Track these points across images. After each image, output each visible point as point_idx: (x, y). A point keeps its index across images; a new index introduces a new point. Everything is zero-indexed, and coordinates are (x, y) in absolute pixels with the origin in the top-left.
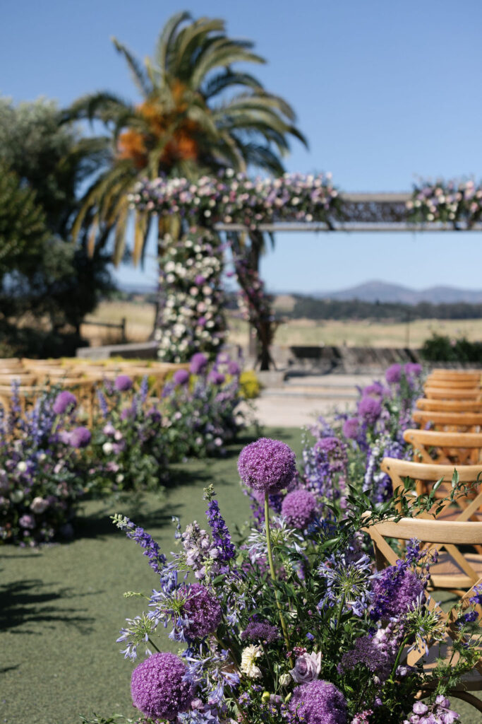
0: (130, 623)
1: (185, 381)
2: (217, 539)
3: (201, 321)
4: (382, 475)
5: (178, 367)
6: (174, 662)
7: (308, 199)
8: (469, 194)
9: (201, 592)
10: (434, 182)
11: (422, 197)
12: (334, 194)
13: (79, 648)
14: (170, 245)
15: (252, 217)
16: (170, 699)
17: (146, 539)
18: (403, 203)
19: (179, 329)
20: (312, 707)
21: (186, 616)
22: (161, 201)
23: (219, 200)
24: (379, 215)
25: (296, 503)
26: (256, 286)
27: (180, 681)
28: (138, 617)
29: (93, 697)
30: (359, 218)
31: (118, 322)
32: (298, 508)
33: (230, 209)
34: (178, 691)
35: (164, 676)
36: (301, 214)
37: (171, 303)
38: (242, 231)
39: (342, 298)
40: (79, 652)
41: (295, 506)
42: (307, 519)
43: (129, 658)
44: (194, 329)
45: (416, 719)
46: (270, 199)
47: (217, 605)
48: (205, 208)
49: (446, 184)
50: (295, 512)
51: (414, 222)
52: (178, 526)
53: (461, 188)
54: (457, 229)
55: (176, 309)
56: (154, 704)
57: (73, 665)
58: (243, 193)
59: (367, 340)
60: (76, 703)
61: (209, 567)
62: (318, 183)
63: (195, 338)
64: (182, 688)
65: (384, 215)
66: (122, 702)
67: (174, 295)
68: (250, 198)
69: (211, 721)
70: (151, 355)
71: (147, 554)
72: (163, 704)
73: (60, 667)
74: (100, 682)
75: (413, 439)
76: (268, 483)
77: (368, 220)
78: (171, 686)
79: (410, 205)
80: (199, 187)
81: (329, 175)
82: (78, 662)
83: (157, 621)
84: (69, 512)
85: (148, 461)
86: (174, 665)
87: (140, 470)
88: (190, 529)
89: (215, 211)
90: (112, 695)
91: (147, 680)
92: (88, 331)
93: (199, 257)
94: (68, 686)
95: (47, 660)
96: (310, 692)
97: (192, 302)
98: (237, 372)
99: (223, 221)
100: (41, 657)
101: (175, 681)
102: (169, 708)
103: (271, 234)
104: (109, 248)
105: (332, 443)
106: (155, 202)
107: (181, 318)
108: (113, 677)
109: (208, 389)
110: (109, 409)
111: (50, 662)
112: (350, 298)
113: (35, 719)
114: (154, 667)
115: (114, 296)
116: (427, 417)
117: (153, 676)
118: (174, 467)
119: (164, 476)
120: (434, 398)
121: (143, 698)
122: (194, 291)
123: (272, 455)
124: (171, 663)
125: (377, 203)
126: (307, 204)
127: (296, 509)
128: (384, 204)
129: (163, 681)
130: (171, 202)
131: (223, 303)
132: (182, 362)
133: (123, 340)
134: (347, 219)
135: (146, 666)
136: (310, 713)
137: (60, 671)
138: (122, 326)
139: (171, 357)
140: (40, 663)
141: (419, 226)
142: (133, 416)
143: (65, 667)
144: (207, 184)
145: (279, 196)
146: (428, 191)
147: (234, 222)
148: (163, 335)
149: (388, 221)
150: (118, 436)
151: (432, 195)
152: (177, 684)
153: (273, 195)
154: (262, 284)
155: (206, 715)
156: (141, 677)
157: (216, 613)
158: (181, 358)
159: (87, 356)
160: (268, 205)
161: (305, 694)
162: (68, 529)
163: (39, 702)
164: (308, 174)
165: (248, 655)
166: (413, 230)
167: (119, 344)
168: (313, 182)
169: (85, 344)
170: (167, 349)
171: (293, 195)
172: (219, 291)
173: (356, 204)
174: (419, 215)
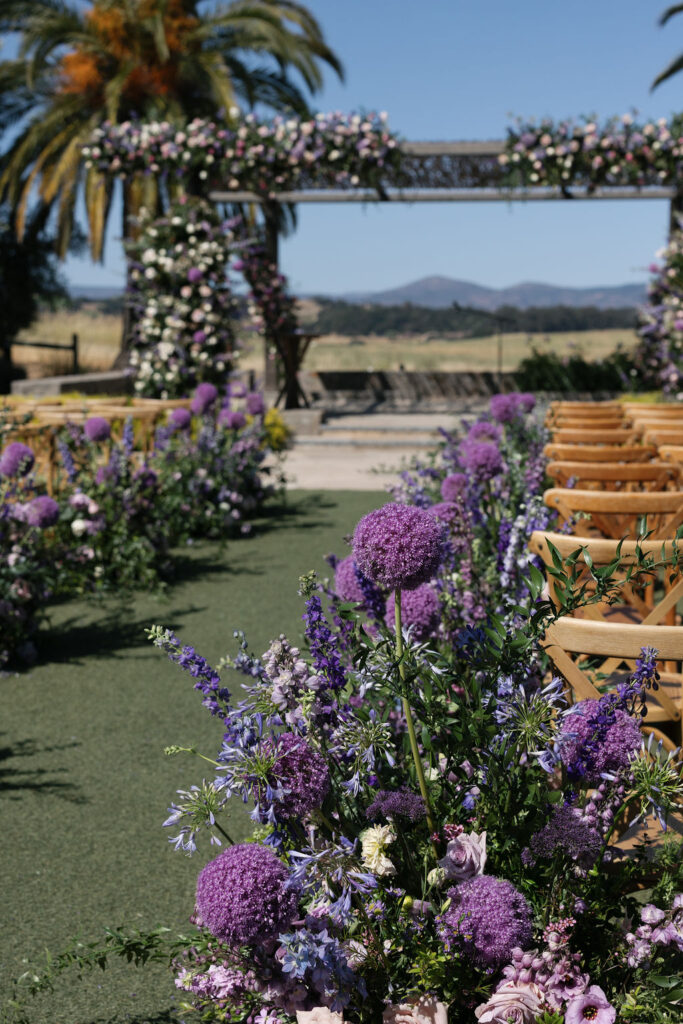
0: (182, 797)
1: (186, 426)
2: (320, 659)
3: (198, 336)
4: (530, 558)
5: (165, 403)
6: (265, 858)
7: (354, 151)
8: (589, 142)
9: (298, 745)
10: (538, 125)
11: (520, 147)
12: (392, 144)
13: (68, 829)
14: (146, 224)
15: (269, 181)
16: (262, 917)
17: (197, 663)
18: (493, 157)
19: (165, 349)
20: (481, 918)
21: (279, 783)
22: (132, 155)
23: (219, 155)
24: (455, 176)
25: (408, 604)
26: (275, 283)
27: (277, 887)
28: (194, 788)
29: (100, 905)
30: (424, 182)
31: (68, 342)
32: (411, 610)
33: (235, 169)
34: (274, 902)
35: (251, 881)
36: (341, 176)
37: (151, 311)
38: (250, 203)
39: (387, 303)
40: (70, 836)
41: (408, 608)
42: (425, 627)
43: (183, 851)
44: (188, 349)
45: (646, 931)
46: (297, 152)
47: (322, 765)
48: (201, 166)
49: (556, 127)
50: (407, 616)
51: (510, 186)
52: (243, 644)
53: (578, 133)
54: (568, 196)
55: (160, 319)
56: (236, 925)
57: (63, 855)
58: (256, 144)
59: (429, 362)
60: (75, 913)
61: (309, 706)
62: (366, 127)
63: (190, 362)
64: (279, 897)
65: (462, 175)
66: (146, 910)
67: (155, 297)
68: (266, 151)
69: (329, 945)
70: (123, 388)
71: (200, 688)
72: (250, 924)
73: (44, 860)
74: (107, 881)
75: (558, 502)
76: (404, 572)
77: (438, 184)
78: (264, 896)
79: (503, 159)
80: (189, 135)
81: (384, 115)
82: (69, 851)
83: (229, 793)
84: (30, 623)
85: (138, 543)
86: (265, 864)
87: (127, 558)
88: (276, 648)
89: (213, 170)
90: (129, 899)
91: (223, 887)
92: (22, 355)
93: (193, 240)
94: (59, 889)
95: (23, 850)
96: (475, 895)
97: (183, 308)
98: (260, 411)
99: (226, 188)
100: (12, 845)
101: (269, 887)
102: (261, 930)
103: (292, 205)
104: (51, 229)
105: (449, 511)
106: (123, 157)
107: (167, 332)
108: (126, 873)
109: (219, 437)
110: (77, 467)
111: (26, 852)
112: (400, 302)
113: (16, 942)
114: (234, 867)
115: (60, 303)
116: (569, 470)
117: (234, 881)
118: (175, 552)
119: (165, 566)
120: (564, 442)
121: (218, 916)
122: (186, 292)
123: (409, 528)
124: (261, 861)
125: (453, 157)
126: (352, 158)
127: (409, 613)
128: (464, 159)
129: (249, 889)
130: (148, 157)
131: (228, 311)
132: (170, 398)
133: (76, 368)
134: (408, 182)
135: (221, 866)
136: (476, 929)
137: (44, 865)
138: (74, 348)
139: (154, 391)
140: (11, 855)
141: (519, 191)
142: (114, 478)
143: (51, 860)
144: (200, 130)
145: (310, 147)
146: (530, 138)
147: (242, 188)
148: (142, 359)
149: (467, 186)
150: (93, 509)
151: (535, 145)
152: (272, 892)
153: (300, 146)
154: (284, 279)
155: (319, 936)
156: (213, 884)
157: (322, 777)
158: (169, 392)
159: (26, 392)
160: (293, 161)
161: (468, 900)
162: (29, 649)
163: (17, 915)
164: (353, 113)
165: (374, 840)
166: (508, 199)
167: (72, 374)
168: (360, 125)
169: (20, 373)
170: (148, 378)
171: (332, 145)
172: (224, 291)
173: (423, 158)
174: (517, 175)
